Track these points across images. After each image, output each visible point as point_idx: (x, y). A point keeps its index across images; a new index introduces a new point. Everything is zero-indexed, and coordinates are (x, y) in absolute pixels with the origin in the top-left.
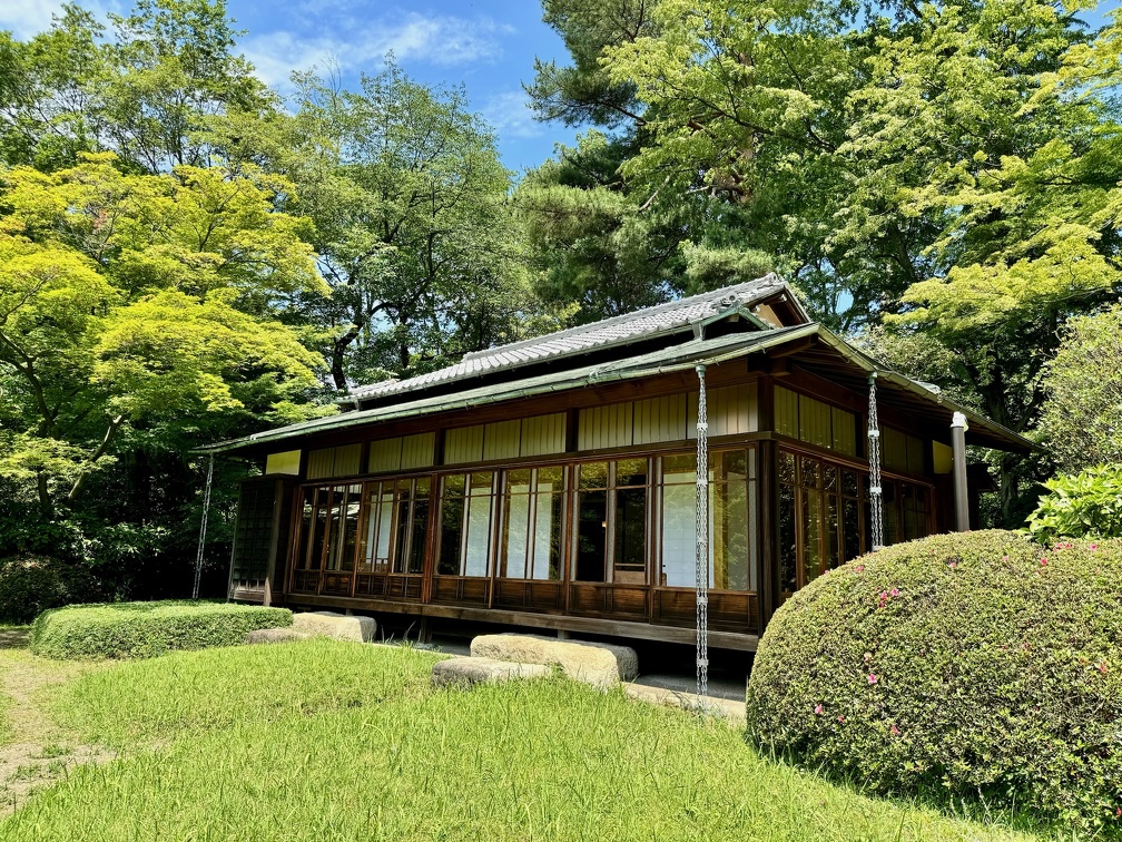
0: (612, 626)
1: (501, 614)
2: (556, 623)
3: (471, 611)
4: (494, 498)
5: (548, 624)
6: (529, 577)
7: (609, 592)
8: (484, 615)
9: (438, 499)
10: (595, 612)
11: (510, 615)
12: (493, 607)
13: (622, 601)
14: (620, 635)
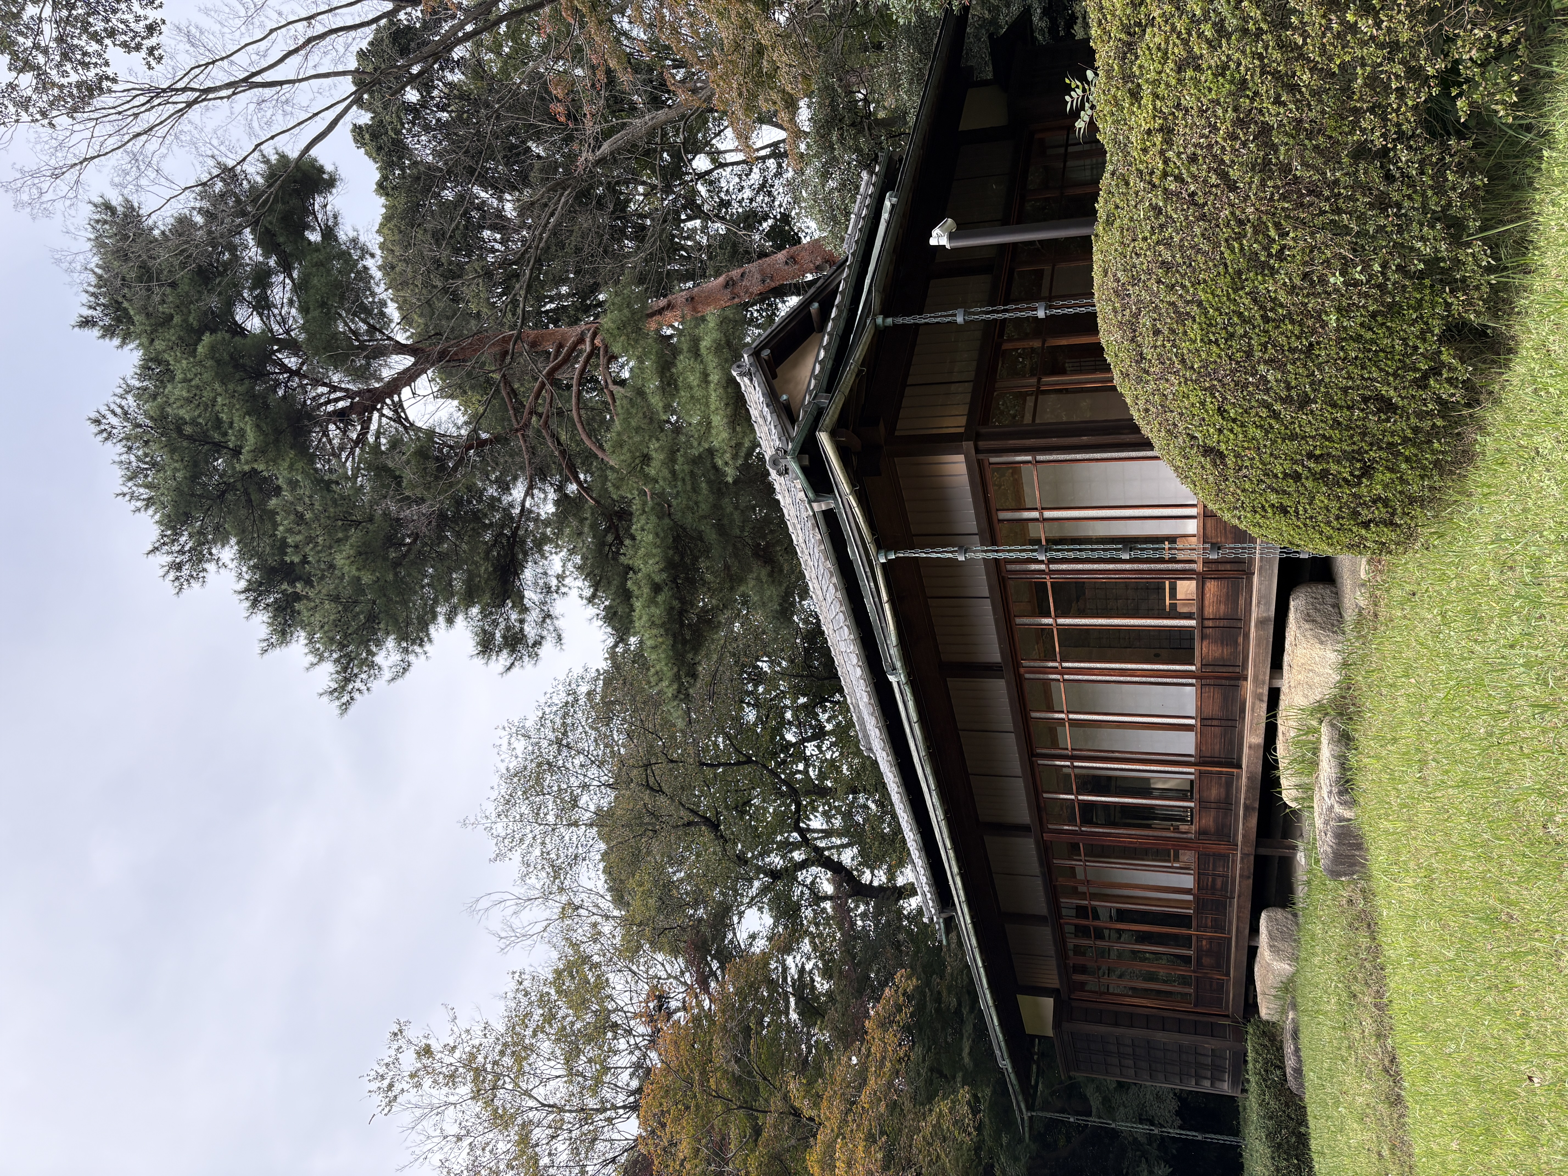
0: (1261, 622)
1: (1249, 758)
5: (1261, 699)
7: (1209, 623)
8: (1251, 781)
9: (1083, 833)
10: (1241, 640)
11: (1250, 747)
12: (1240, 767)
13: (1222, 607)
14: (1272, 613)
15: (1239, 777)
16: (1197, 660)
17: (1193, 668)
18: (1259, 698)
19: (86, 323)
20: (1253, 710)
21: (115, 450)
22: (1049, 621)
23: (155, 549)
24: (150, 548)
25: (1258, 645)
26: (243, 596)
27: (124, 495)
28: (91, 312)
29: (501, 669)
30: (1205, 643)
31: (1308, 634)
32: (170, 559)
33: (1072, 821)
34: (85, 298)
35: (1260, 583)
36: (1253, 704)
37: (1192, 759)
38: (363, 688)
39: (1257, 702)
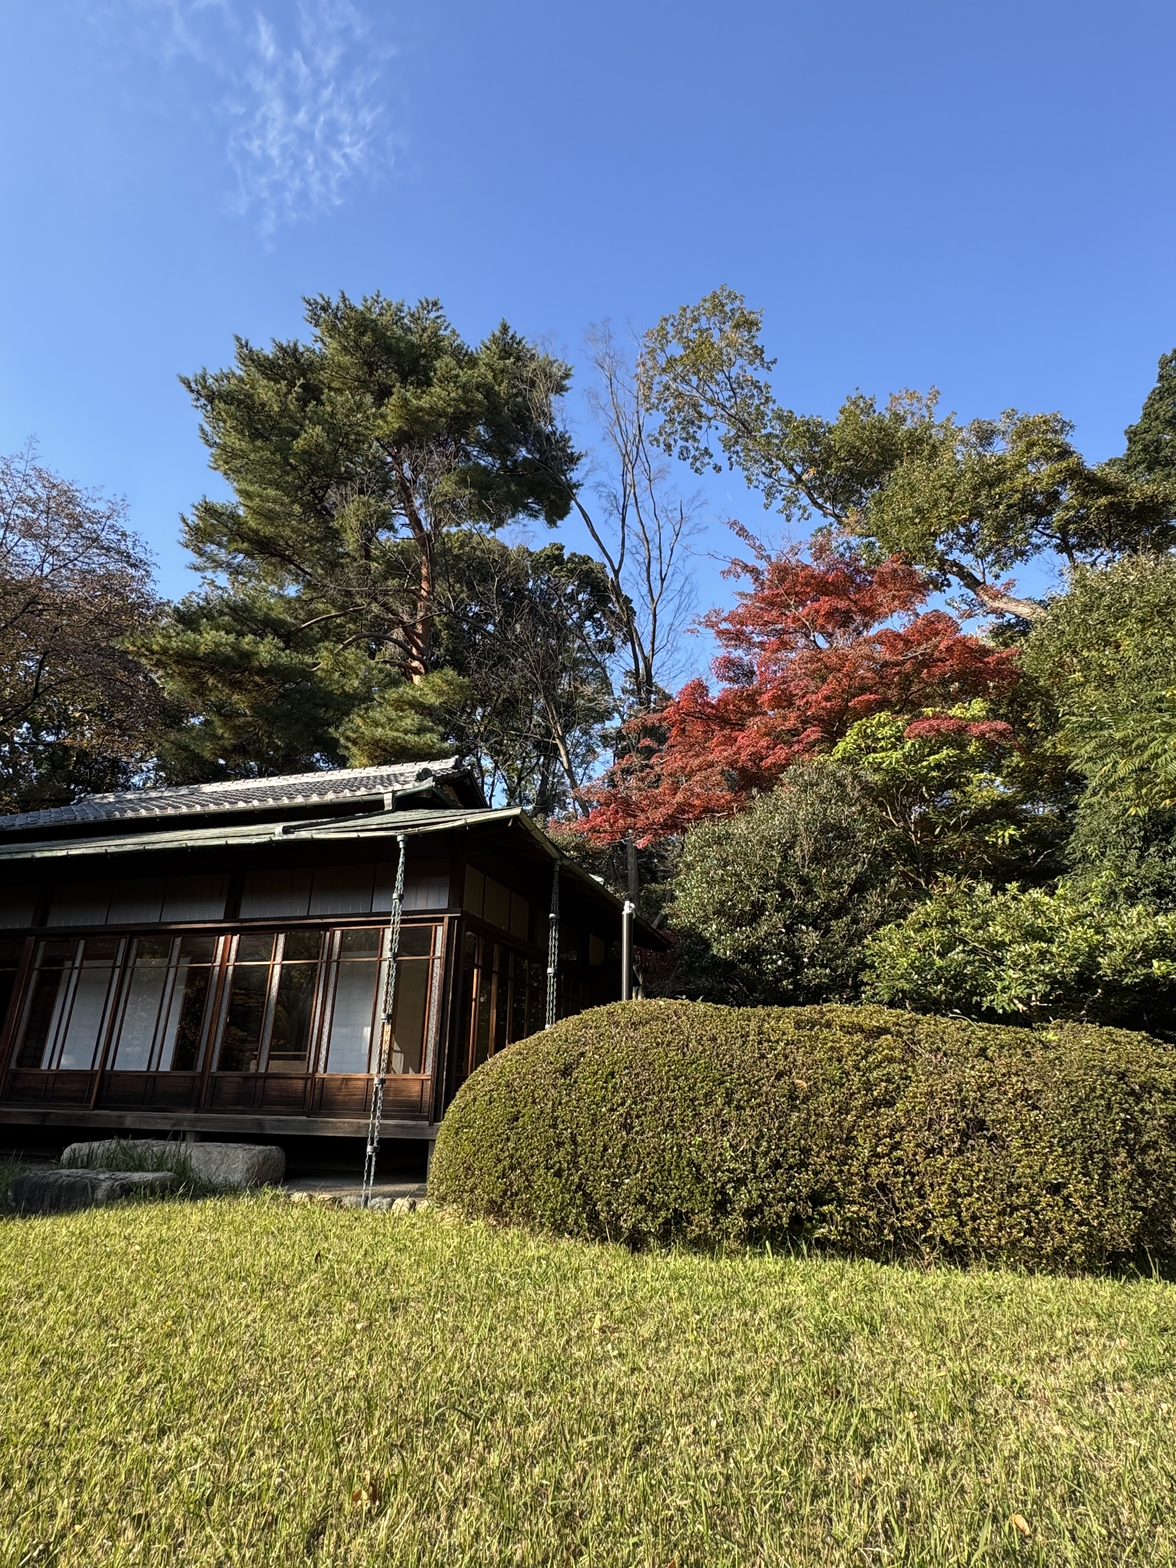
0: (260, 1123)
1: (108, 1116)
2: (186, 1123)
3: (60, 1113)
4: (117, 971)
5: (174, 1125)
6: (153, 1068)
7: (260, 1083)
8: (82, 1118)
9: (31, 970)
10: (239, 1108)
11: (120, 1117)
12: (96, 1107)
13: (275, 1093)
14: (268, 1132)
15: (87, 1108)
16: (220, 1074)
17: (214, 1069)
18: (178, 1122)
19: (505, 329)
20: (164, 1118)
21: (412, 305)
22: (279, 958)
23: (344, 299)
24: (347, 296)
25: (236, 1121)
26: (291, 344)
27: (378, 296)
28: (510, 335)
29: (186, 516)
30: (240, 1080)
31: (255, 1159)
32: (334, 306)
33: (45, 962)
34: (519, 337)
35: (301, 1122)
36: (171, 1119)
37: (108, 1068)
38: (199, 404)
39: (172, 1122)
